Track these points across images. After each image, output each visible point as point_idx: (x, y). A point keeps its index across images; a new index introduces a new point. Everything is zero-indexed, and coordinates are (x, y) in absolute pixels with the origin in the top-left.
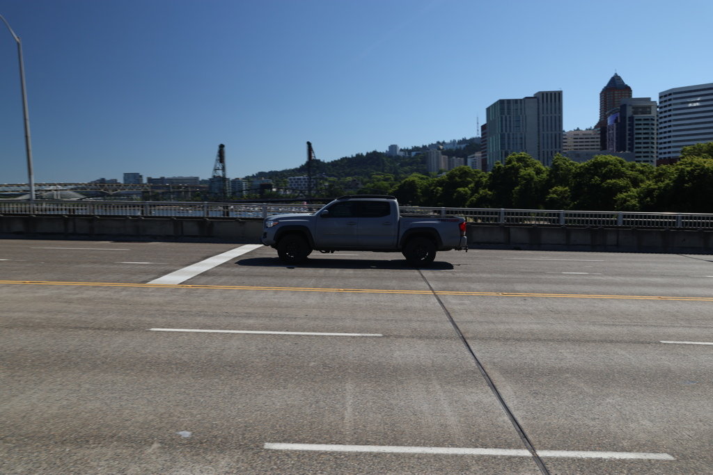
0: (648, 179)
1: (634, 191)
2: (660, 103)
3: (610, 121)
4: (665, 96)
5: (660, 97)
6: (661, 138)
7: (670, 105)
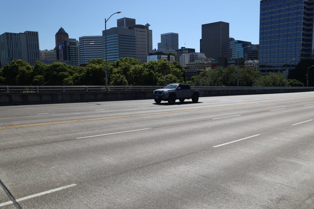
0: (76, 73)
1: (71, 77)
2: (80, 41)
3: (60, 47)
4: (81, 39)
5: (80, 39)
6: (81, 56)
7: (83, 43)
